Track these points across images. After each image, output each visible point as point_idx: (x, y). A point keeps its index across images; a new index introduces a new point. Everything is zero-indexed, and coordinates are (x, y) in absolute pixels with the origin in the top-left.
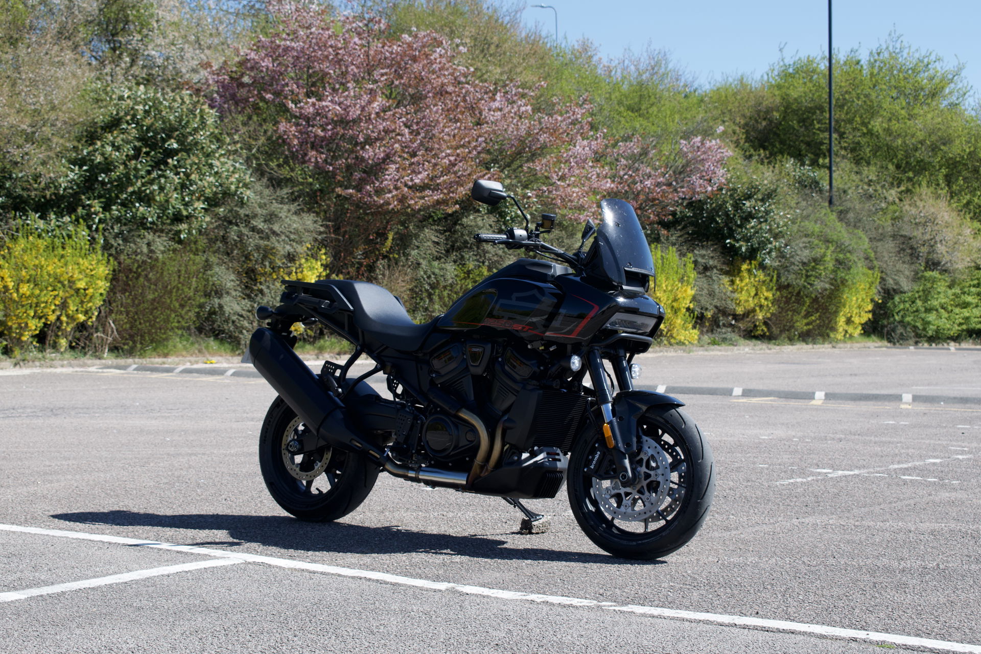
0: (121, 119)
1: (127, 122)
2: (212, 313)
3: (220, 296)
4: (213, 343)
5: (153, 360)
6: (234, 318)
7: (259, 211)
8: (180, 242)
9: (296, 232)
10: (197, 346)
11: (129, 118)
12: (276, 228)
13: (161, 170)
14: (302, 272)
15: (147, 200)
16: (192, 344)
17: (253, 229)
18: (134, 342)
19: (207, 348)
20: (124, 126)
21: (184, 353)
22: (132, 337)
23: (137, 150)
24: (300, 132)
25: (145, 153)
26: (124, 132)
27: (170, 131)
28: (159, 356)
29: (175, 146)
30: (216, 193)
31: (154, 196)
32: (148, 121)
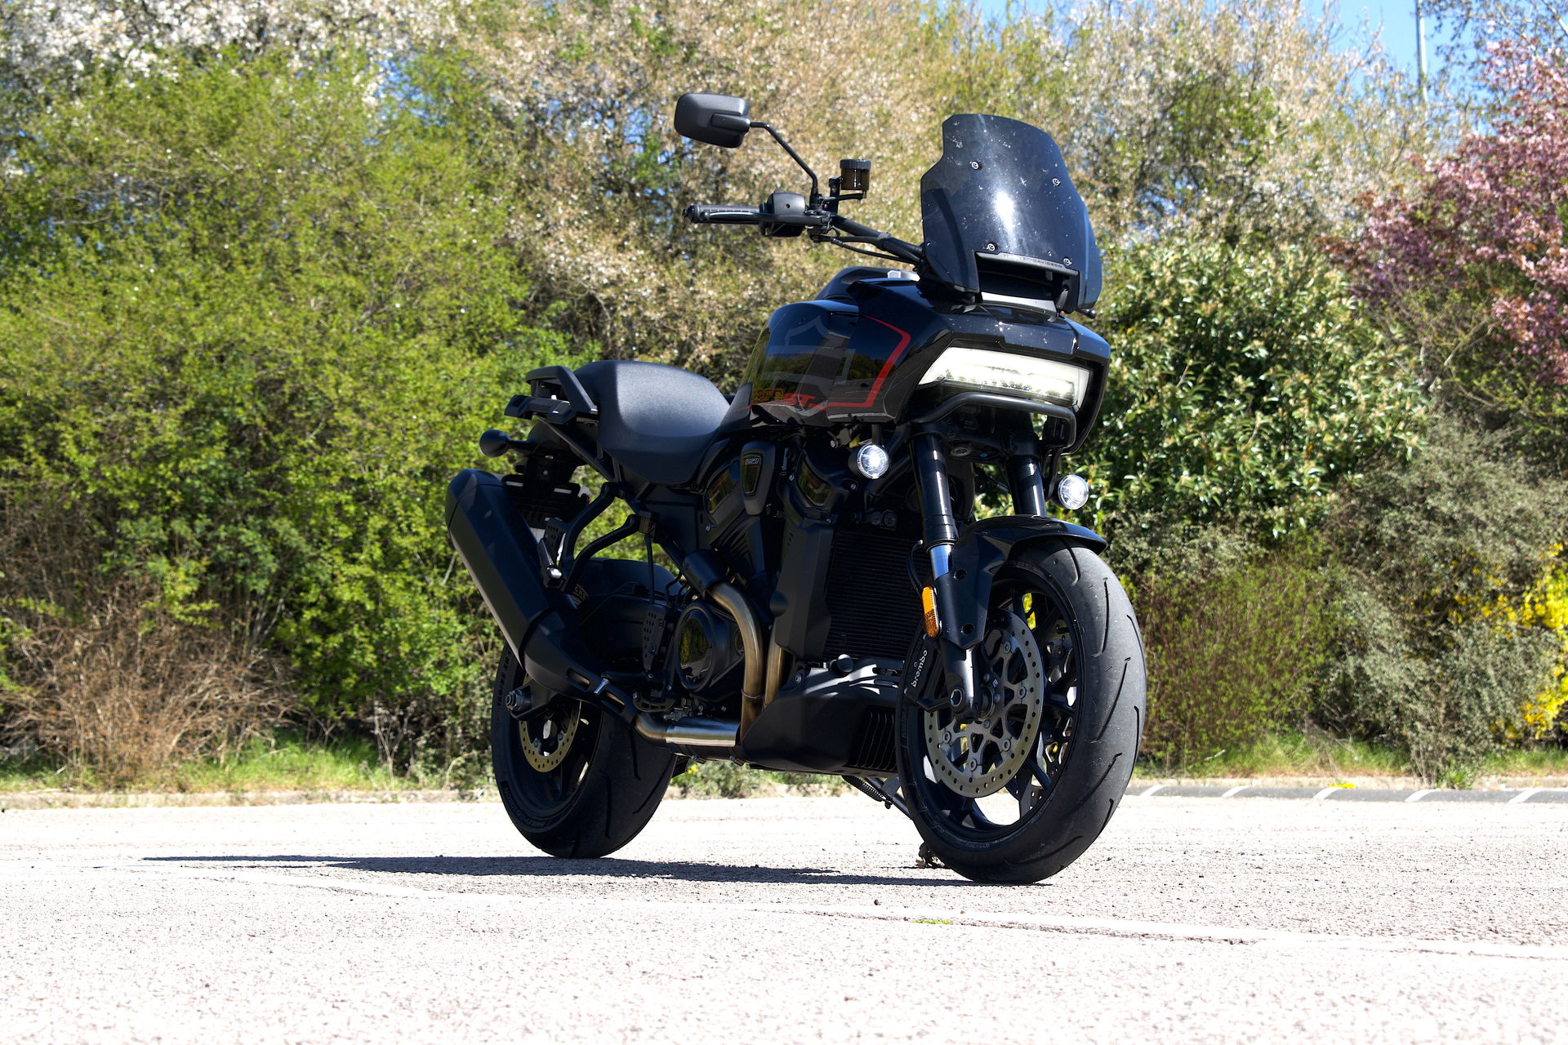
0: (1149, 304)
1: (1164, 311)
2: (1345, 686)
3: (1362, 652)
4: (1353, 751)
5: (1219, 780)
6: (1398, 697)
7: (1441, 476)
8: (1270, 543)
9: (1524, 516)
10: (1315, 754)
11: (1166, 302)
12: (1477, 510)
13: (1223, 399)
14: (1543, 602)
15: (1200, 462)
16: (1306, 749)
17: (1431, 514)
18: (1178, 745)
19: (1340, 758)
20: (1157, 319)
21: (1288, 767)
22: (1174, 735)
23: (1178, 362)
24: (1543, 318)
25: (1191, 368)
26: (1154, 328)
27: (1254, 324)
28: (1235, 774)
29: (1263, 353)
30: (1347, 445)
31: (1210, 454)
32: (1205, 308)
